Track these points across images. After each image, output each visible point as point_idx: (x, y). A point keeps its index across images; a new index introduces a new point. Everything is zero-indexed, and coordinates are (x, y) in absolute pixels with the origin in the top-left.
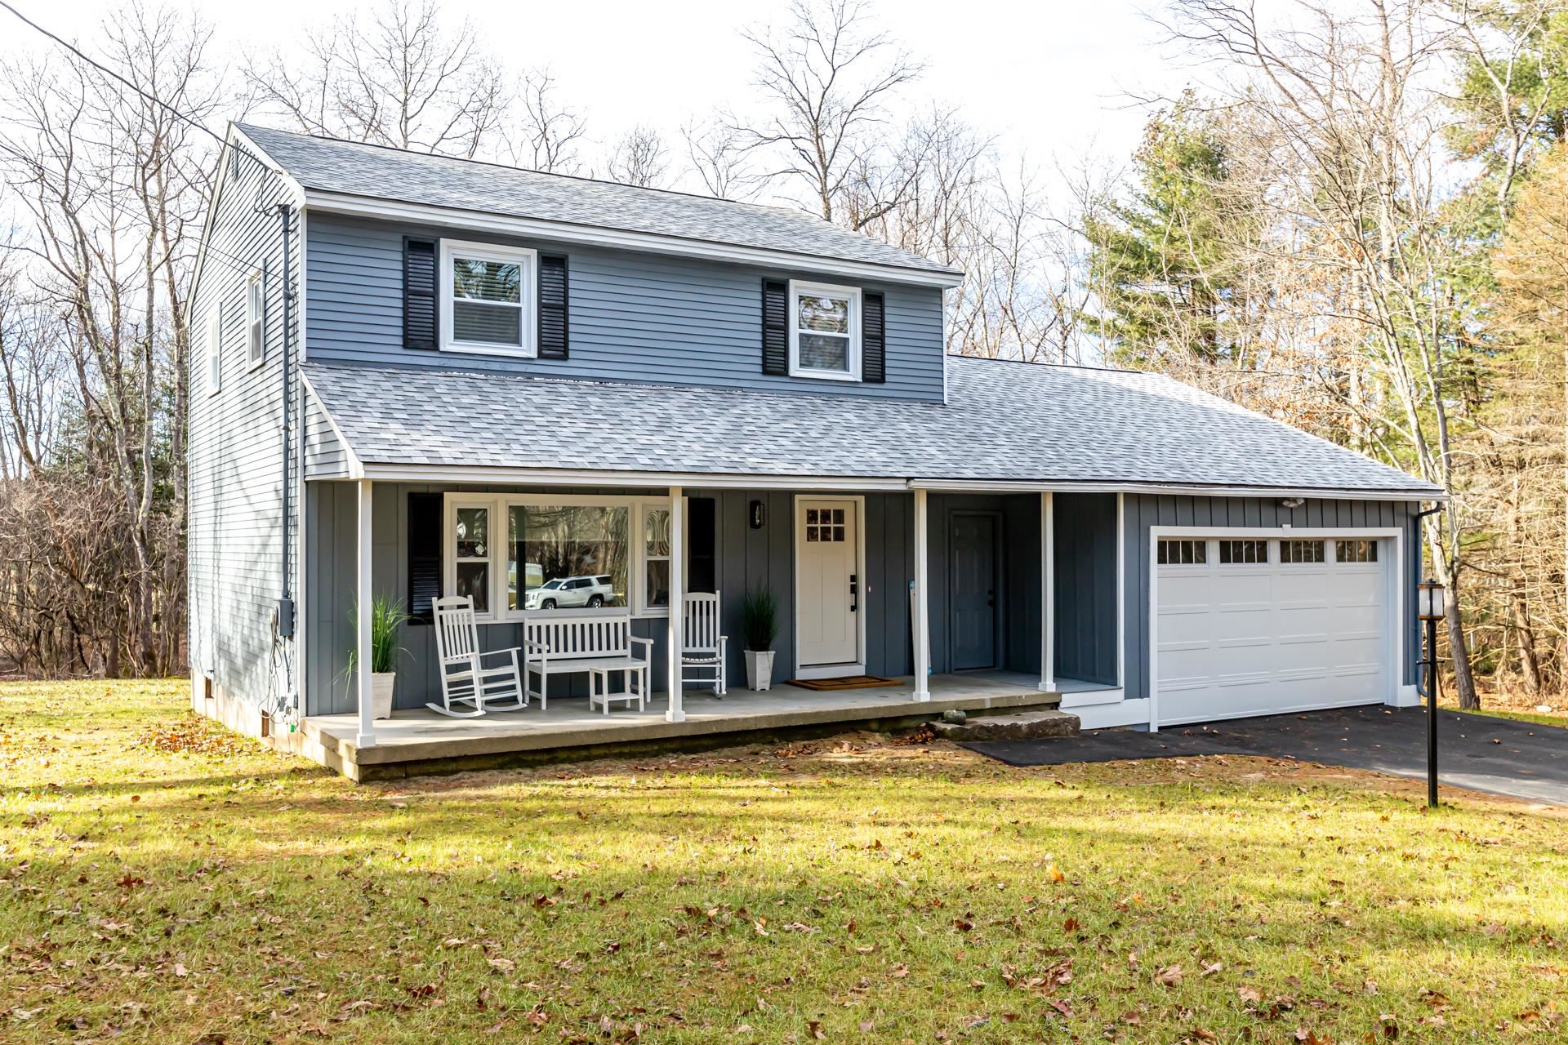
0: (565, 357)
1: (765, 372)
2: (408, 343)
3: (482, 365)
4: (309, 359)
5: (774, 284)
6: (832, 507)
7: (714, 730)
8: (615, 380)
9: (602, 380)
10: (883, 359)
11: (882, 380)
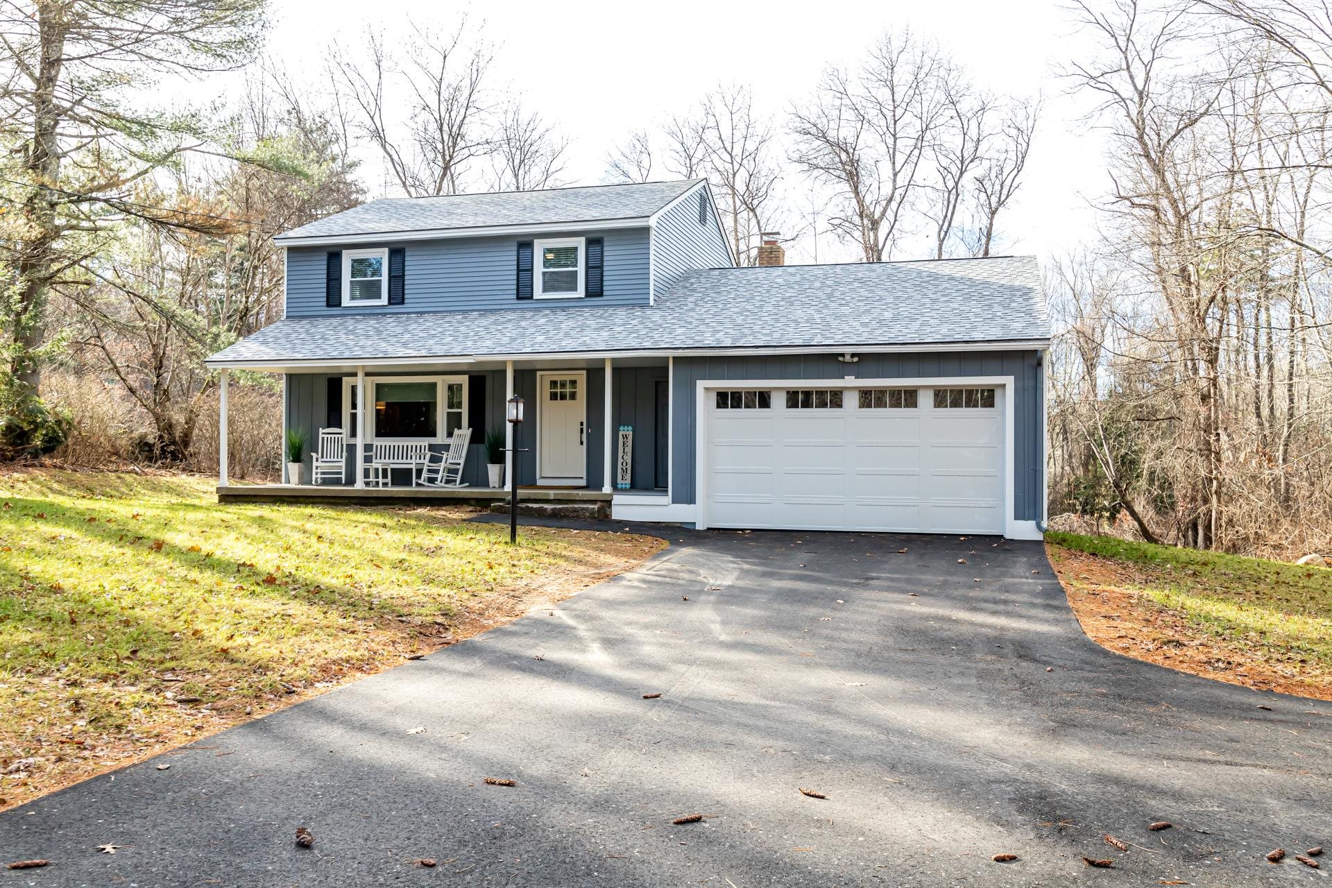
0: (403, 303)
1: (519, 298)
2: (328, 305)
3: (361, 312)
4: (287, 317)
5: (525, 244)
6: (568, 378)
7: (375, 495)
8: (428, 312)
9: (422, 313)
10: (602, 281)
11: (601, 295)
